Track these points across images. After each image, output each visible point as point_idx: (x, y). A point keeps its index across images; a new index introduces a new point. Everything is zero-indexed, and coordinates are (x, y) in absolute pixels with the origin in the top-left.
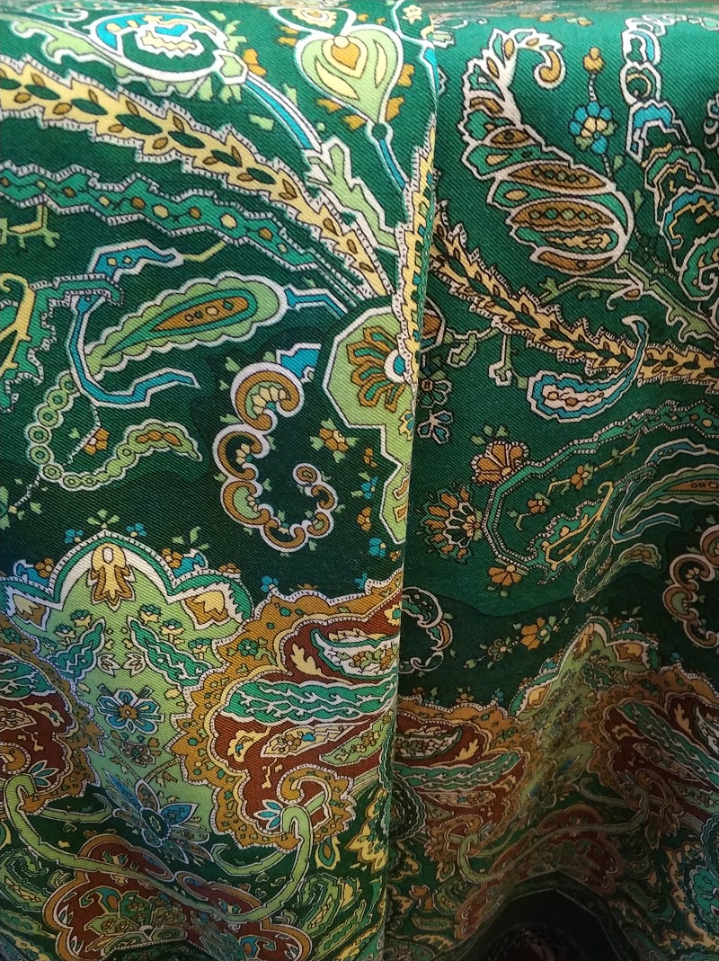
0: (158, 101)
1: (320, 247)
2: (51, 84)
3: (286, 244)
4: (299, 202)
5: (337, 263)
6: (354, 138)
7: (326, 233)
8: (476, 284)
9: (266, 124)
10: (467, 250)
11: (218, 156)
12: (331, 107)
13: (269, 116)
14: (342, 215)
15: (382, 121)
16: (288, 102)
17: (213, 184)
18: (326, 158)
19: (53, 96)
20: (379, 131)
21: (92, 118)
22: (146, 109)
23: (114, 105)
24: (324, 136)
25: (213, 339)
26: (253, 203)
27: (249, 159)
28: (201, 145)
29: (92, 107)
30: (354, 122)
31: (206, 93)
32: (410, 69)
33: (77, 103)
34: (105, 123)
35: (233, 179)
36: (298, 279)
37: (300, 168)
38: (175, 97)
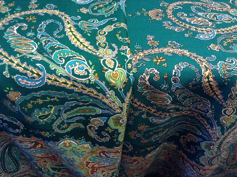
0: (79, 83)
1: (108, 106)
2: (58, 79)
3: (102, 104)
4: (104, 99)
5: (112, 108)
6: (116, 91)
7: (109, 104)
8: (140, 106)
9: (99, 88)
10: (138, 101)
11: (89, 92)
12: (112, 85)
13: (99, 87)
14: (113, 102)
15: (121, 88)
16: (103, 84)
17: (89, 95)
18: (110, 93)
19: (59, 81)
20: (121, 89)
21: (66, 85)
22: (76, 84)
23: (70, 83)
24: (110, 90)
25: (87, 114)
26: (96, 98)
27: (95, 93)
28: (86, 90)
29: (66, 83)
30: (116, 88)
31: (88, 82)
32: (127, 79)
33: (63, 83)
34: (68, 86)
35: (92, 95)
36: (104, 109)
37: (105, 95)
38: (82, 83)
